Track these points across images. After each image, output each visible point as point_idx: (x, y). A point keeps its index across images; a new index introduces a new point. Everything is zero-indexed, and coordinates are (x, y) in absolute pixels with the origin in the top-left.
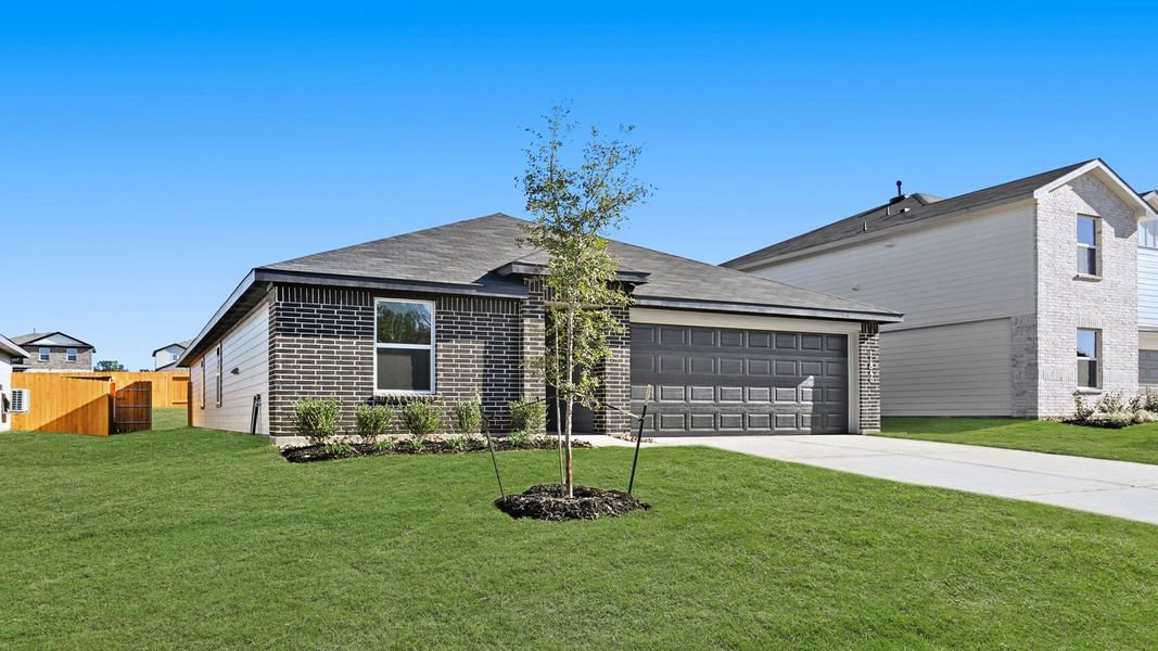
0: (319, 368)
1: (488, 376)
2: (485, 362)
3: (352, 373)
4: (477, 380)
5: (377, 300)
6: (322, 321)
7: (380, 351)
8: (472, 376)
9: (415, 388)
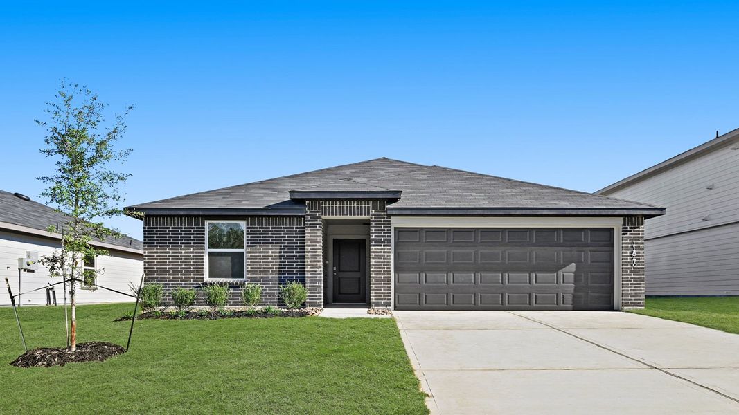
0: (170, 265)
1: (283, 268)
2: (281, 259)
3: (190, 268)
4: (274, 271)
5: (207, 222)
6: (172, 237)
7: (210, 254)
8: (271, 268)
9: (233, 276)
